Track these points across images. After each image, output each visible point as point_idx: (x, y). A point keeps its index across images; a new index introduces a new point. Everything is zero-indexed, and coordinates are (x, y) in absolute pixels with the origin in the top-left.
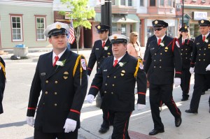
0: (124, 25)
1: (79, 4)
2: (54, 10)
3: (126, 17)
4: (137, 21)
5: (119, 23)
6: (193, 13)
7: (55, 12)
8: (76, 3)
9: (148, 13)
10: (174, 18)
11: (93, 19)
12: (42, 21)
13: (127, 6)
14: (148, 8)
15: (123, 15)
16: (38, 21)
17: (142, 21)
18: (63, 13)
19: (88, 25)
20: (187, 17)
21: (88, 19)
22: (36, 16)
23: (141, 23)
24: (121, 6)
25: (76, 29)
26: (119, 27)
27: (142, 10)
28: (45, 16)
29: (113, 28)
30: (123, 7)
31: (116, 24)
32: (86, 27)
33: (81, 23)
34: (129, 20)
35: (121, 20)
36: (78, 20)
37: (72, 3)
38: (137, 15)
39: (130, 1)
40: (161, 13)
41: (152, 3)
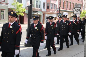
1: (19, 6)
2: (9, 7)
3: (38, 12)
4: (42, 14)
5: (35, 14)
6: (63, 13)
7: (9, 8)
8: (18, 5)
9: (46, 11)
10: (56, 14)
11: (24, 12)
12: (3, 12)
13: (38, 8)
14: (46, 9)
15: (37, 12)
16: (2, 11)
17: (44, 14)
18: (12, 9)
20: (61, 14)
21: (23, 12)
22: (1, 9)
23: (43, 15)
24: (36, 8)
27: (44, 10)
28: (5, 10)
30: (37, 8)
31: (33, 15)
32: (22, 15)
33: (19, 14)
34: (39, 14)
35: (36, 14)
37: (16, 5)
38: (42, 12)
39: (40, 6)
40: (51, 12)
41: (48, 8)
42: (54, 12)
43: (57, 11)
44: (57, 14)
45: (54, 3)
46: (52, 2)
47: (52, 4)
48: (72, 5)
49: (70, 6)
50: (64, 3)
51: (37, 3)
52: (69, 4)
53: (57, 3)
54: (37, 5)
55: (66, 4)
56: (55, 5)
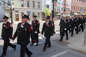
0: (58, 15)
4: (61, 14)
6: (74, 13)
7: (42, 12)
8: (47, 10)
9: (64, 13)
13: (59, 11)
15: (58, 13)
16: (38, 14)
19: (49, 15)
20: (72, 14)
24: (57, 11)
25: (47, 16)
26: (56, 16)
27: (62, 12)
28: (40, 13)
29: (54, 16)
31: (56, 15)
33: (48, 15)
34: (59, 14)
35: (57, 14)
36: (47, 14)
39: (59, 10)
40: (66, 13)
41: (65, 10)
42: (68, 13)
43: (70, 12)
44: (70, 14)
45: (68, 7)
46: (67, 7)
47: (67, 8)
48: (79, 8)
49: (78, 9)
50: (74, 7)
51: (58, 8)
52: (78, 8)
53: (70, 7)
54: (58, 9)
55: (76, 8)
56: (69, 8)
